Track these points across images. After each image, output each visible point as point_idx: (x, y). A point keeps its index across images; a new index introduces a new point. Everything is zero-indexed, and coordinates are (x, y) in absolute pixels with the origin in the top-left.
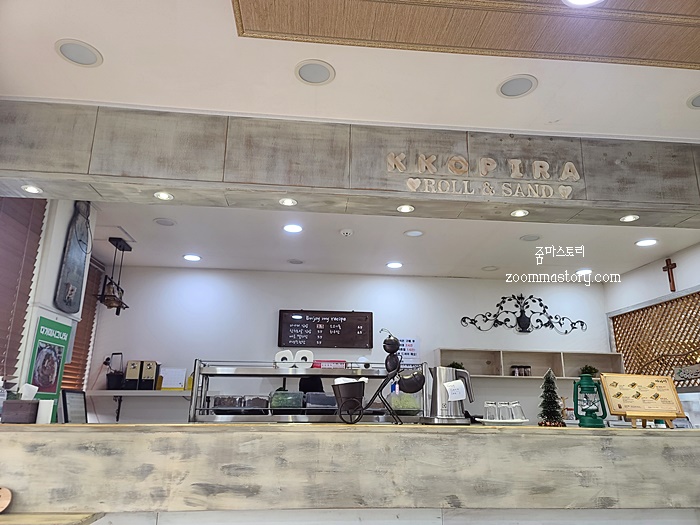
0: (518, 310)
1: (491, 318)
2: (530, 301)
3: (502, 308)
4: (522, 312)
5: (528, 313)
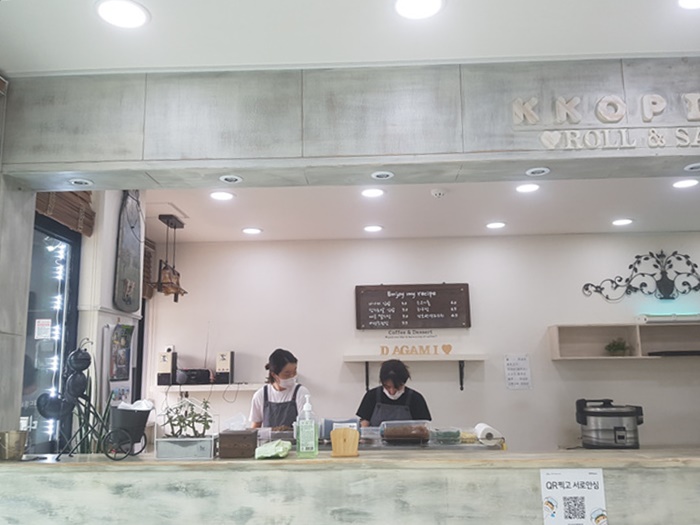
0: (658, 271)
1: (623, 283)
2: (673, 259)
3: (636, 270)
4: (664, 273)
5: (671, 275)
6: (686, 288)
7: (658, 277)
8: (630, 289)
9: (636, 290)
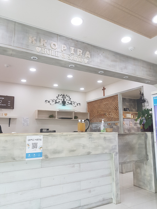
3: (58, 98)
6: (68, 103)
7: (63, 100)
8: (56, 103)
9: (57, 103)
